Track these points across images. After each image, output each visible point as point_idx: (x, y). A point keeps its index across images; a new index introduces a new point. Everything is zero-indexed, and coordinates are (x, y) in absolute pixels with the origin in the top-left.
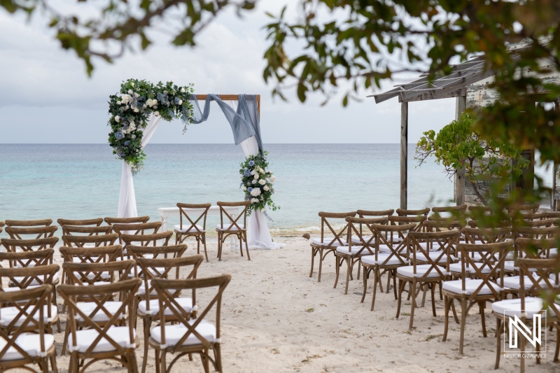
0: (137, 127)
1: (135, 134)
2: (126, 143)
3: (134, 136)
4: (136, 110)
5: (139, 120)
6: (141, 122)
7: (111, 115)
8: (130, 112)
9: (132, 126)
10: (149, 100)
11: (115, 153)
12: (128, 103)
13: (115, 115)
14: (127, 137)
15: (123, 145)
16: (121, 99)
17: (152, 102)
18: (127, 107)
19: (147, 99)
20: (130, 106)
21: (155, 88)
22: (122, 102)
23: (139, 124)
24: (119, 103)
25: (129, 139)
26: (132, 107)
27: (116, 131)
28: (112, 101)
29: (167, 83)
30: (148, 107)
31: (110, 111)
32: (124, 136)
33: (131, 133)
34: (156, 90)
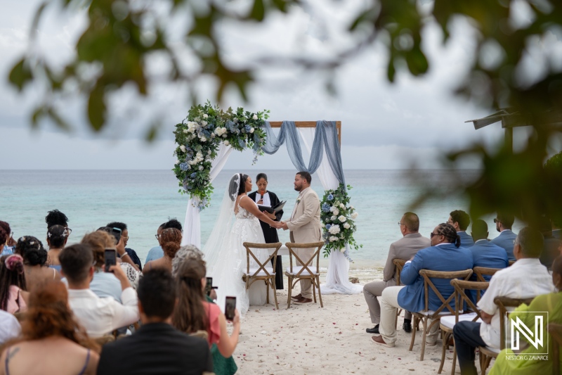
0: (204, 157)
1: (203, 165)
2: (193, 175)
3: (201, 168)
4: (203, 139)
5: (207, 149)
6: (210, 152)
7: (177, 145)
8: (197, 141)
9: (199, 157)
10: (218, 128)
11: (180, 185)
12: (195, 131)
13: (180, 144)
14: (194, 168)
15: (189, 177)
16: (187, 128)
17: (220, 131)
18: (194, 135)
19: (215, 127)
20: (197, 134)
21: (226, 115)
22: (189, 130)
23: (207, 154)
24: (185, 131)
25: (196, 171)
26: (199, 136)
27: (182, 161)
28: (178, 130)
29: (238, 109)
30: (217, 136)
31: (177, 140)
32: (190, 167)
33: (199, 164)
34: (225, 117)
